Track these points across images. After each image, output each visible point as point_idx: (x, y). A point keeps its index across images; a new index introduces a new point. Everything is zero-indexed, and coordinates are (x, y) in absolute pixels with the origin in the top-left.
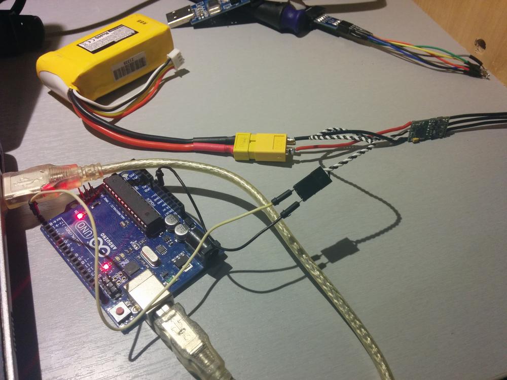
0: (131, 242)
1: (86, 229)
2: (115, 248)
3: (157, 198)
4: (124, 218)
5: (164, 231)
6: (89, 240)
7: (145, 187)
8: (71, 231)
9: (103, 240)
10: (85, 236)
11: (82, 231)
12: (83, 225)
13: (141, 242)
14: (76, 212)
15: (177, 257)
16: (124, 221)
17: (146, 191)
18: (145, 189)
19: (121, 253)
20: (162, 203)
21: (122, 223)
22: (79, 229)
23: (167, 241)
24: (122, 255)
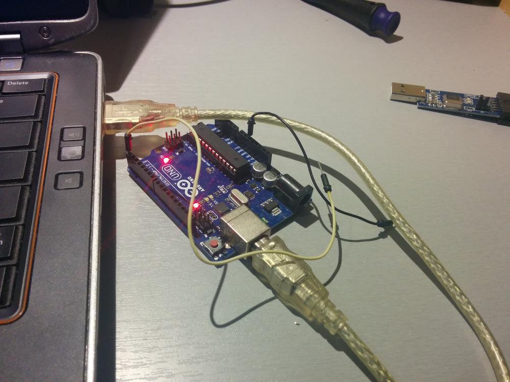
0: (218, 187)
1: (173, 172)
2: (203, 190)
3: (241, 151)
4: (209, 165)
5: (251, 179)
6: (177, 182)
7: (228, 140)
8: (158, 173)
9: (191, 182)
10: (173, 178)
11: (169, 174)
12: (169, 168)
13: (228, 187)
14: (162, 156)
15: (266, 202)
16: (210, 167)
17: (229, 143)
18: (228, 141)
19: (209, 194)
20: (246, 155)
21: (208, 168)
22: (166, 172)
23: (254, 187)
24: (211, 197)
